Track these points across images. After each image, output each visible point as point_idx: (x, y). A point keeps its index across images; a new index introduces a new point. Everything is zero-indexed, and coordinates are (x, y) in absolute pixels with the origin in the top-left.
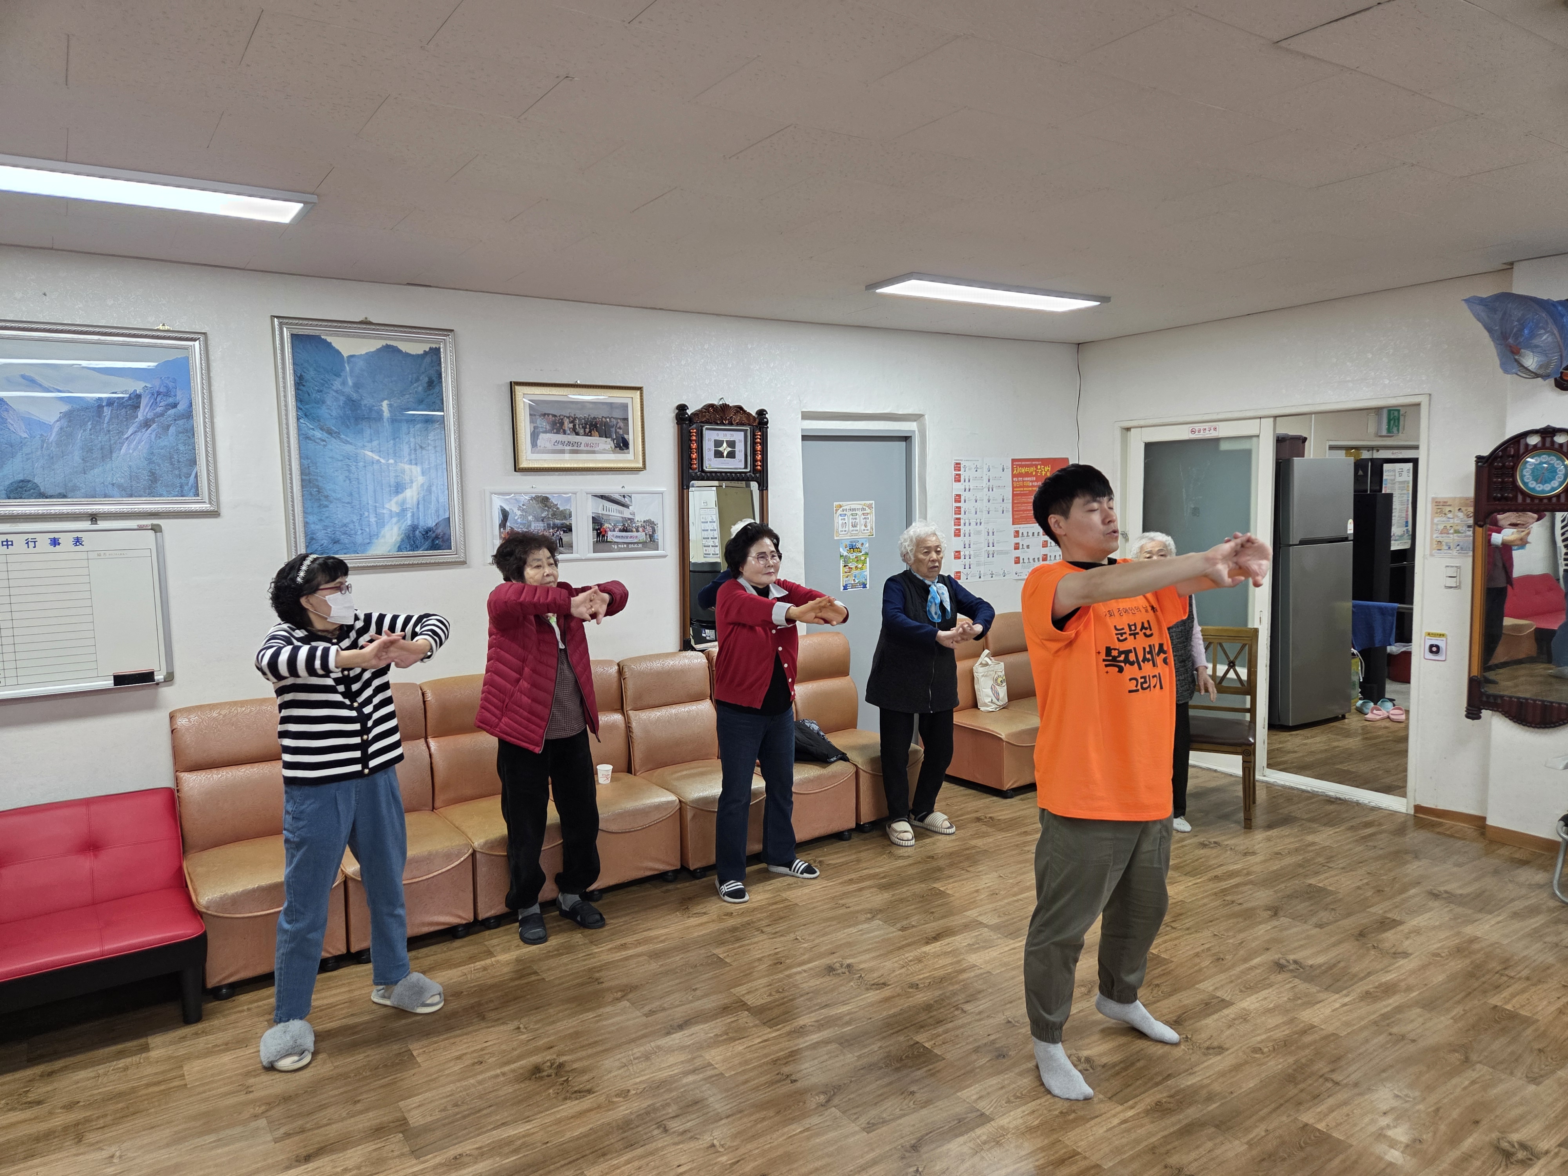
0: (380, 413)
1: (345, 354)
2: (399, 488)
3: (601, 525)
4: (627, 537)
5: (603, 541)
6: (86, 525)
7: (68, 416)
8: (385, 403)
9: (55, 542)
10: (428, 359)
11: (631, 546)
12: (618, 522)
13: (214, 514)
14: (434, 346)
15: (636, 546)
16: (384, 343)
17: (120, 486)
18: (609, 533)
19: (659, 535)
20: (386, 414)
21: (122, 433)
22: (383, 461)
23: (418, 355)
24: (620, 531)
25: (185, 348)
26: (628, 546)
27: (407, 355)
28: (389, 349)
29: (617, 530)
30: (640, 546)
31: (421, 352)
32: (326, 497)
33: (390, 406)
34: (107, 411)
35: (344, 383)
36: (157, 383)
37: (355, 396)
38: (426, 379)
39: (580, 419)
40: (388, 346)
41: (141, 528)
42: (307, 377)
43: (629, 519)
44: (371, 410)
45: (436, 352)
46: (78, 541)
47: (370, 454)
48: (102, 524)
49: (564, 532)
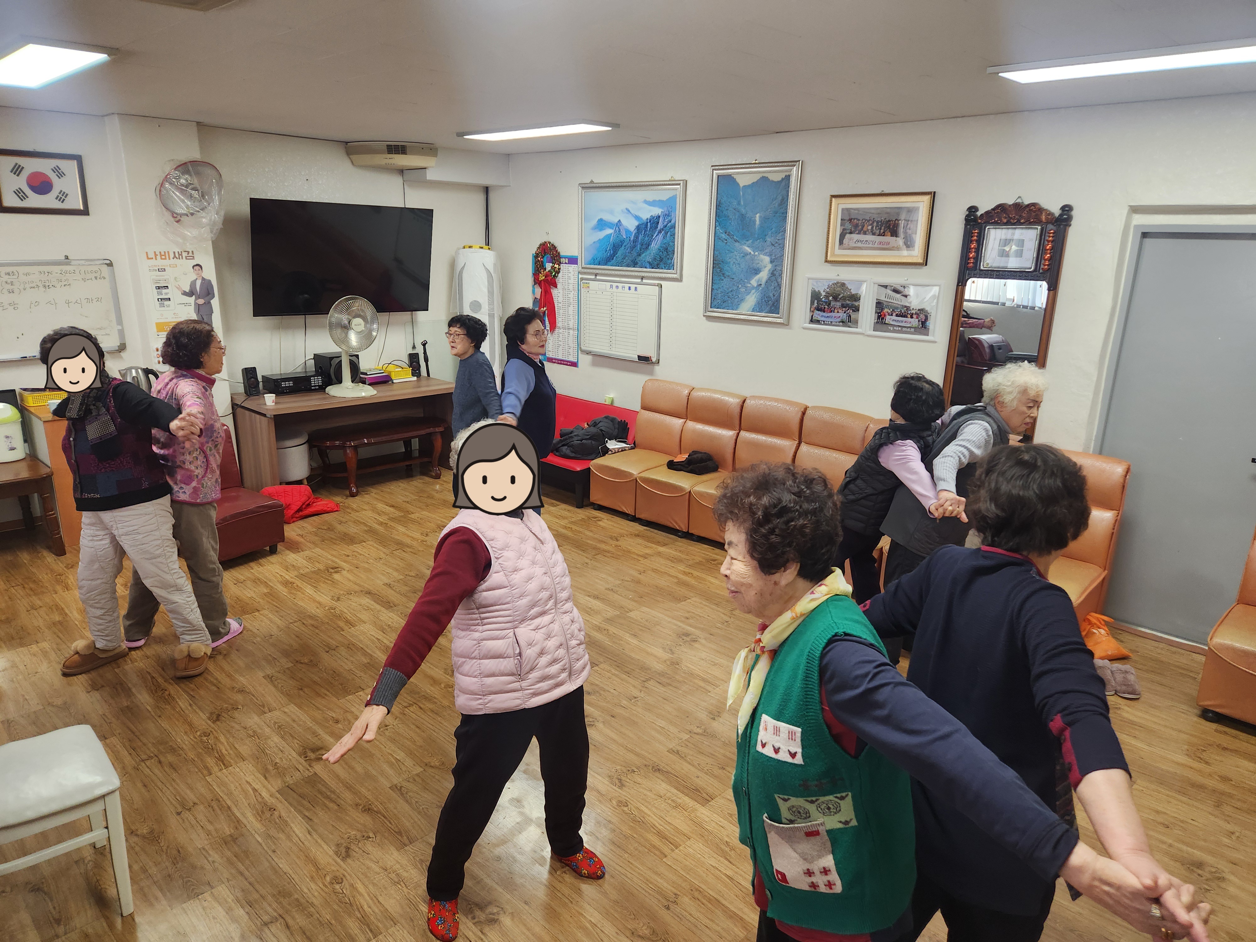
0: (755, 221)
1: (741, 185)
2: (757, 271)
3: (882, 309)
4: (902, 322)
5: (882, 323)
6: (639, 280)
7: (638, 228)
8: (758, 215)
9: (630, 288)
10: (783, 184)
11: (904, 329)
12: (897, 308)
13: (680, 280)
14: (787, 174)
15: (909, 330)
16: (761, 175)
17: (649, 263)
18: (888, 317)
19: (931, 324)
20: (758, 222)
21: (652, 236)
22: (752, 253)
23: (778, 182)
24: (897, 315)
25: (676, 189)
26: (902, 329)
27: (773, 181)
28: (764, 179)
29: (894, 314)
30: (913, 330)
31: (780, 179)
32: (723, 274)
33: (760, 217)
34: (649, 224)
35: (739, 203)
36: (666, 209)
37: (743, 211)
38: (781, 198)
39: (878, 222)
40: (763, 177)
41: (654, 285)
42: (723, 201)
43: (905, 307)
44: (750, 220)
45: (788, 178)
46: (636, 288)
47: (747, 249)
48: (644, 281)
49: (853, 311)
